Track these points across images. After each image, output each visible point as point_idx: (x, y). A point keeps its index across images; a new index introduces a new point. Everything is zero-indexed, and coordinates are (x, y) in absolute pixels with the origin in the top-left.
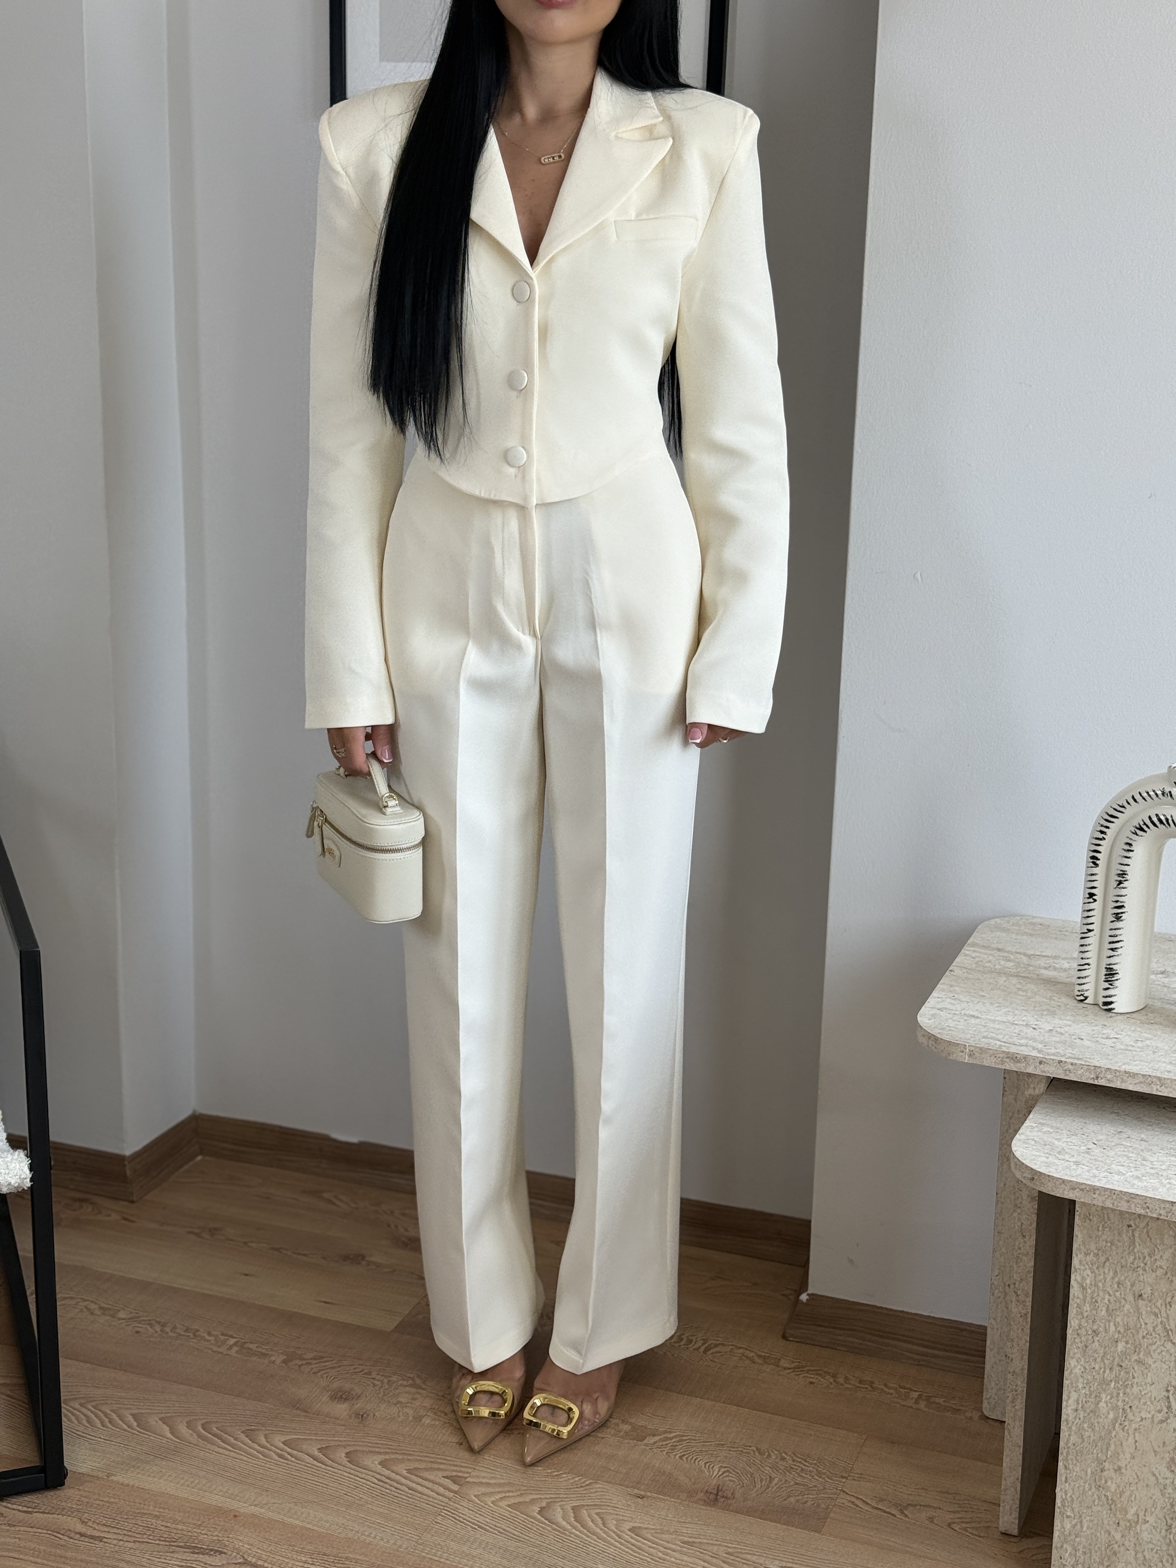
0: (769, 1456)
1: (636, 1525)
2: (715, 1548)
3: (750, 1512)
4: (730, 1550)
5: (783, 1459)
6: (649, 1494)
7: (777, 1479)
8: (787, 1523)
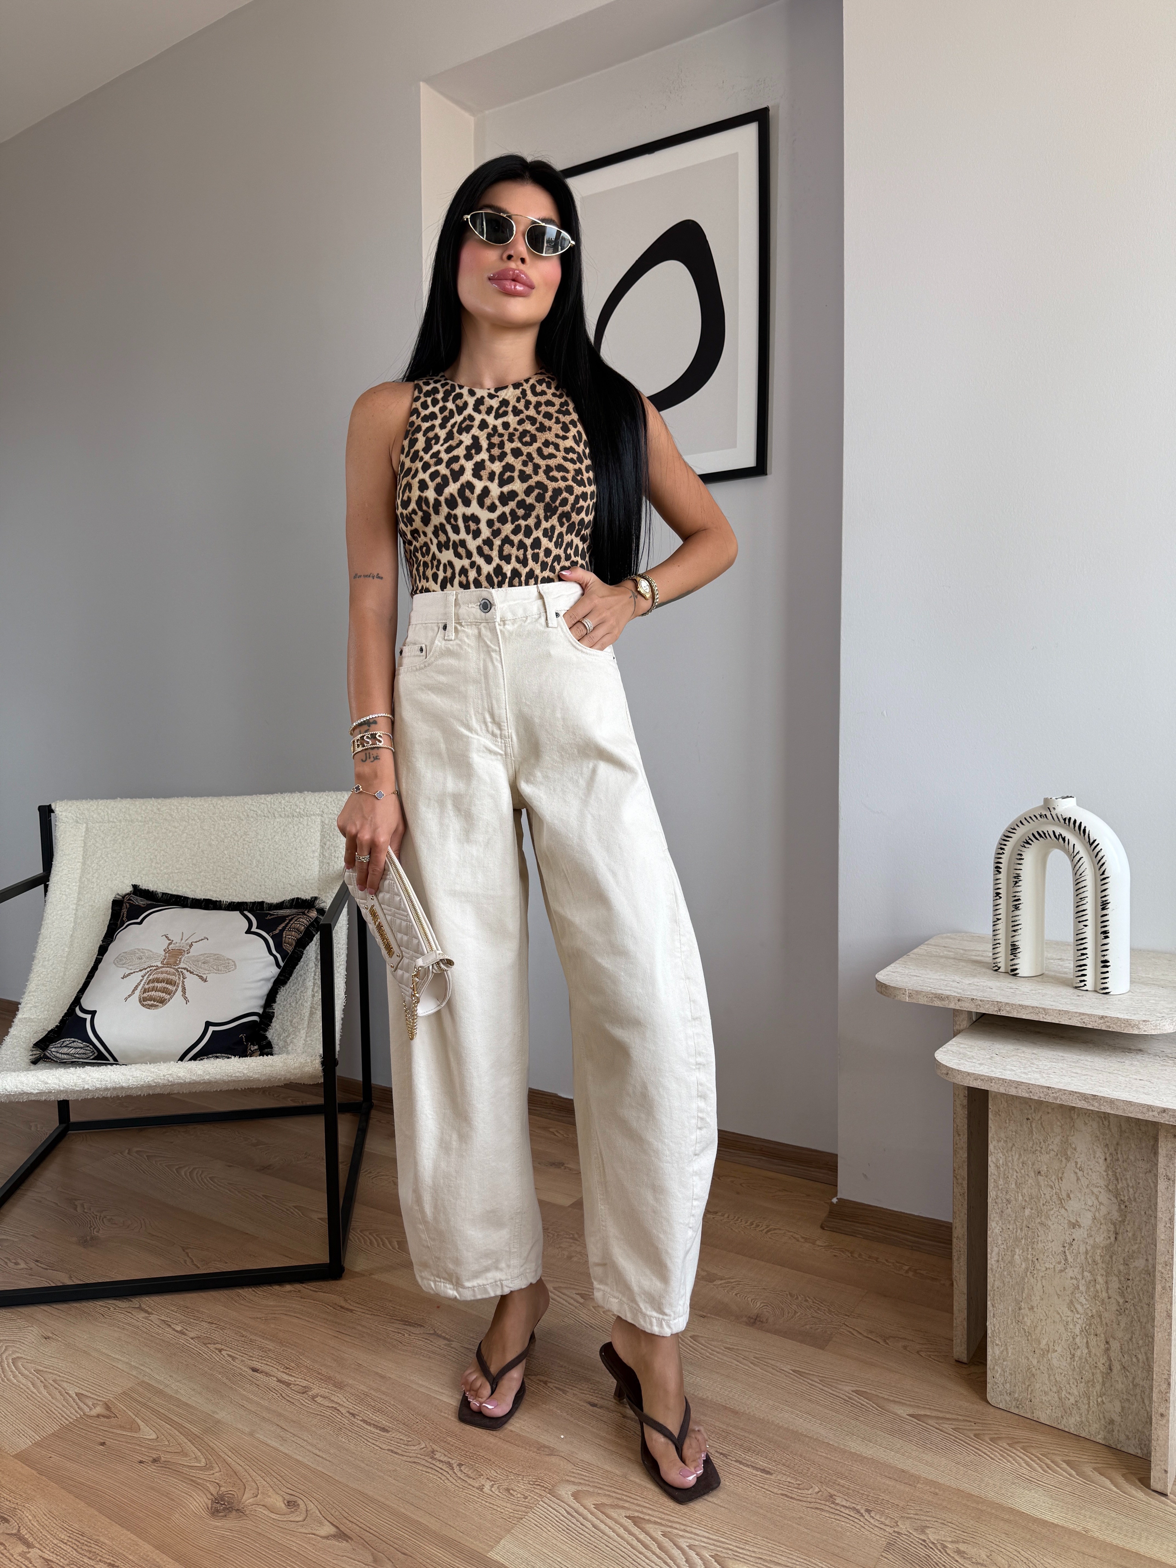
0: (797, 1298)
1: (696, 1334)
2: (747, 1353)
3: (776, 1332)
4: (757, 1356)
5: (806, 1301)
6: (709, 1315)
7: (799, 1313)
8: (801, 1342)
